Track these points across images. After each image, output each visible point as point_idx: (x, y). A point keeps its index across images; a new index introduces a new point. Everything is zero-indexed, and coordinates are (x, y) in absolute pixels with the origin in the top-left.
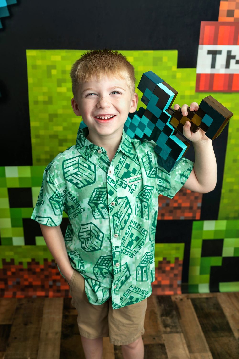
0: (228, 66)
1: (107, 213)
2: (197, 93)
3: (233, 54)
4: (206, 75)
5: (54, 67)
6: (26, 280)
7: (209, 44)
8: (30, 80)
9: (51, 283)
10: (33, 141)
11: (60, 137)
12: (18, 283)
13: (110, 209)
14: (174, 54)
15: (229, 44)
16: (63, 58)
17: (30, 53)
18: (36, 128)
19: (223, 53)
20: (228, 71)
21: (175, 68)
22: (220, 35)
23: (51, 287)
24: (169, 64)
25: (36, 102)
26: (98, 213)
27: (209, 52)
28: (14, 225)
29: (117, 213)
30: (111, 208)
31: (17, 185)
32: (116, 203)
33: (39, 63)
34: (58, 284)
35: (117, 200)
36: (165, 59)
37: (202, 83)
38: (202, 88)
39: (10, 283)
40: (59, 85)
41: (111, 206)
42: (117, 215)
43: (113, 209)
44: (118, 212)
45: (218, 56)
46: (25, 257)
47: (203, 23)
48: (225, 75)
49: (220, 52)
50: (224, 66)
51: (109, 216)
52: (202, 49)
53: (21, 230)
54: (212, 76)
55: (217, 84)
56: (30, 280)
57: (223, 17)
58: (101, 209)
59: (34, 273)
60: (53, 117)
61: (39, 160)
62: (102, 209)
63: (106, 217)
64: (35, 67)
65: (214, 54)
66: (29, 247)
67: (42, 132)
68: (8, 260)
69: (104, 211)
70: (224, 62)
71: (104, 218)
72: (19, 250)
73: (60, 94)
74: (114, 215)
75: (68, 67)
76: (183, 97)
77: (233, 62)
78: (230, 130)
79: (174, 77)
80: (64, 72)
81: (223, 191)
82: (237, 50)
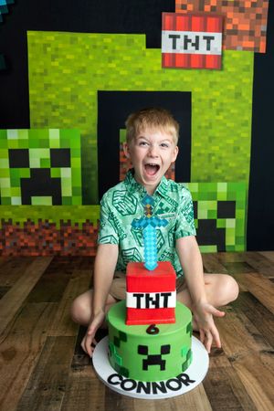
0: (186, 48)
2: (164, 69)
3: (189, 38)
4: (170, 54)
5: (49, 45)
6: (22, 241)
7: (170, 30)
8: (30, 55)
9: (44, 244)
10: (31, 106)
11: (54, 104)
12: (15, 244)
14: (143, 37)
15: (185, 30)
16: (56, 39)
17: (32, 35)
18: (34, 95)
19: (181, 37)
20: (186, 52)
21: (144, 48)
22: (178, 23)
23: (44, 248)
24: (140, 45)
25: (34, 74)
27: (170, 36)
28: (12, 185)
31: (16, 146)
33: (37, 41)
34: (51, 245)
36: (136, 41)
37: (167, 61)
38: (167, 64)
39: (8, 244)
40: (53, 60)
45: (177, 40)
46: (23, 217)
47: (163, 14)
48: (185, 55)
49: (179, 37)
50: (183, 48)
52: (164, 33)
53: (18, 189)
54: (174, 55)
55: (179, 62)
56: (26, 241)
57: (178, 10)
59: (30, 234)
60: (47, 86)
61: (35, 124)
64: (33, 45)
65: (174, 37)
66: (25, 206)
67: (38, 99)
68: (7, 221)
70: (183, 44)
72: (17, 210)
73: (53, 67)
75: (60, 46)
76: (152, 72)
77: (189, 44)
78: (193, 100)
79: (144, 55)
80: (57, 49)
81: (192, 154)
82: (192, 35)
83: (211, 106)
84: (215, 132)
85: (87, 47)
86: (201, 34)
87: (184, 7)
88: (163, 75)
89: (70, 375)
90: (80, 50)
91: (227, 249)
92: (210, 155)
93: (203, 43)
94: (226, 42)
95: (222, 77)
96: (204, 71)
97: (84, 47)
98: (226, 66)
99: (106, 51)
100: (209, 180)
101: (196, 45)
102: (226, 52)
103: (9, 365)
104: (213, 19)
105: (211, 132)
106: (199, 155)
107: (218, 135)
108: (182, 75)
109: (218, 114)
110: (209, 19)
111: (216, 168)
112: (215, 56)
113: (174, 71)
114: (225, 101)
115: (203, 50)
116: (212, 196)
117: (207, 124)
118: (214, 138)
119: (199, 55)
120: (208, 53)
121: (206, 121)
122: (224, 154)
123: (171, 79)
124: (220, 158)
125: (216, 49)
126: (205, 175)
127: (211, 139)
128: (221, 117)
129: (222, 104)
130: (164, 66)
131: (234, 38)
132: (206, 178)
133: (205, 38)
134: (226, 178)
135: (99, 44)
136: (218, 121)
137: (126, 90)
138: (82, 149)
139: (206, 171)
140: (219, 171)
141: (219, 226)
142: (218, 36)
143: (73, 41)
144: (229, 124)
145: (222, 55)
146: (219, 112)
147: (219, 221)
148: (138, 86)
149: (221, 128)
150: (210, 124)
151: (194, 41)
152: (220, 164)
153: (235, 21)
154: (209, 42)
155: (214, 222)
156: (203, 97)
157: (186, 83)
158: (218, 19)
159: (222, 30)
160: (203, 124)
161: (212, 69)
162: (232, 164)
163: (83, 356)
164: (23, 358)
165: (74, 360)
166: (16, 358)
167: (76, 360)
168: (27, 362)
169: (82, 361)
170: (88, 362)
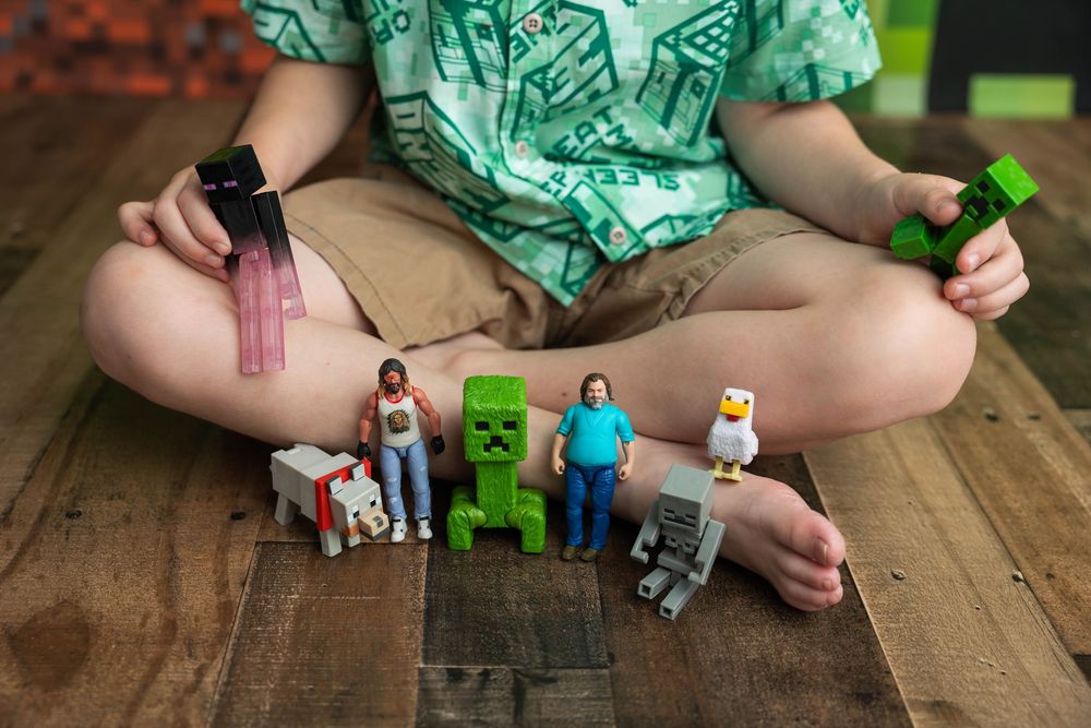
1: (498, 61)
9: (195, 33)
13: (516, 48)
26: (460, 52)
29: (544, 69)
30: (521, 42)
32: (549, 23)
35: (552, 8)
41: (522, 34)
42: (544, 78)
43: (527, 49)
44: (550, 65)
51: (506, 76)
58: (472, 33)
62: (480, 36)
63: (493, 79)
69: (489, 50)
71: (481, 82)
74: (526, 78)
163: (475, 670)
164: (137, 674)
165: (426, 692)
166: (92, 676)
167: (440, 696)
168: (160, 701)
169: (477, 701)
170: (511, 710)
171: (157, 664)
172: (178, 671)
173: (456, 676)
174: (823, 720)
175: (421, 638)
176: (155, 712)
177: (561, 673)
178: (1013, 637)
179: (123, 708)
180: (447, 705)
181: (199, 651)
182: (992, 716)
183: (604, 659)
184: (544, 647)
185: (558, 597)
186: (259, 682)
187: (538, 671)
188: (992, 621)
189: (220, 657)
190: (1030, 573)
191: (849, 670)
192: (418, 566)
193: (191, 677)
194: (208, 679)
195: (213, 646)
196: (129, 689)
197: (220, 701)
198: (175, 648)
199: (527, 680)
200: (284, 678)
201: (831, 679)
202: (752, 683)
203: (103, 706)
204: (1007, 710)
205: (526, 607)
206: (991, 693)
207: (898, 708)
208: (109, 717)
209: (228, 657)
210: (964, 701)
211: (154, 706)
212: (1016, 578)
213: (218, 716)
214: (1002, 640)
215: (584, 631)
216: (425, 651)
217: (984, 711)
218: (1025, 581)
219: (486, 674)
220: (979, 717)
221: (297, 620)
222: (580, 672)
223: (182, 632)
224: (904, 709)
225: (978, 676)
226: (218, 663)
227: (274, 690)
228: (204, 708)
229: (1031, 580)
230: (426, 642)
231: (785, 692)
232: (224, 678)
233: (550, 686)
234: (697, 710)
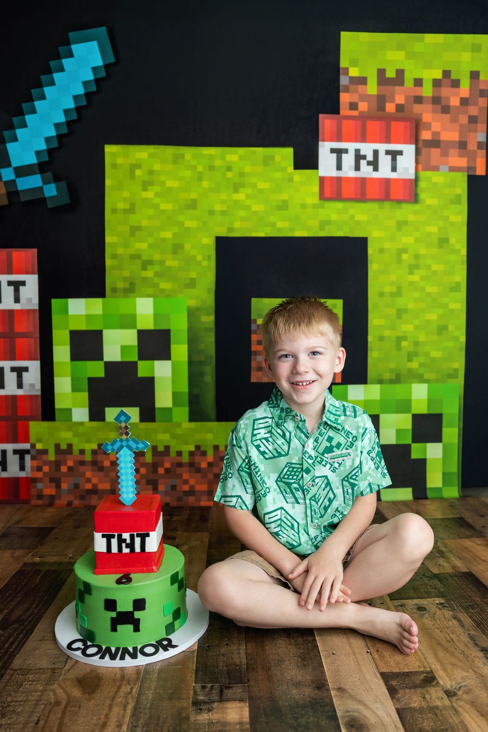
0: (357, 168)
1: (302, 496)
2: (322, 202)
3: (362, 153)
4: (332, 178)
5: (139, 166)
6: (89, 480)
7: (332, 140)
8: (108, 182)
10: (108, 262)
11: (144, 258)
12: (77, 486)
13: (306, 492)
14: (289, 152)
15: (356, 141)
16: (151, 156)
17: (109, 149)
18: (114, 245)
19: (349, 151)
20: (359, 175)
21: (290, 168)
22: (344, 130)
24: (284, 164)
25: (114, 211)
26: (291, 495)
27: (333, 151)
28: (75, 389)
29: (315, 496)
30: (307, 490)
31: (82, 326)
32: (314, 483)
33: (120, 161)
35: (314, 480)
36: (278, 158)
37: (327, 189)
38: (327, 194)
39: (64, 486)
40: (145, 189)
41: (307, 488)
42: (315, 498)
43: (309, 491)
44: (316, 494)
45: (344, 156)
46: (89, 441)
47: (321, 116)
48: (356, 179)
49: (346, 151)
50: (354, 168)
51: (305, 500)
52: (323, 146)
53: (85, 396)
54: (339, 179)
55: (346, 190)
56: (95, 480)
57: (344, 111)
58: (294, 490)
59: (101, 469)
60: (135, 230)
61: (114, 290)
62: (296, 491)
63: (301, 501)
64: (115, 166)
65: (339, 152)
66: (95, 424)
67: (120, 251)
68: (64, 446)
69: (299, 494)
70: (353, 163)
71: (298, 503)
72: (81, 429)
73: (145, 200)
74: (311, 499)
75: (157, 167)
76: (303, 206)
77: (363, 163)
78: (370, 251)
79: (291, 180)
80: (151, 172)
81: (370, 338)
82: (367, 149)
83: (399, 260)
84: (408, 301)
85: (200, 168)
86: (382, 147)
87: (353, 106)
88: (321, 211)
89: (192, 719)
90: (188, 173)
91: (429, 494)
92: (399, 339)
93: (385, 161)
94: (422, 158)
95: (416, 212)
96: (387, 205)
97: (194, 168)
98: (422, 196)
99: (230, 175)
100: (397, 379)
101: (375, 164)
102: (423, 174)
103: (92, 701)
104: (401, 124)
105: (400, 302)
106: (381, 338)
107: (411, 306)
108: (351, 212)
109: (411, 273)
110: (393, 124)
111: (410, 360)
112: (405, 181)
113: (339, 205)
114: (423, 251)
115: (385, 171)
116: (404, 406)
117: (394, 290)
118: (406, 311)
119: (380, 179)
120: (394, 175)
121: (392, 283)
122: (422, 338)
123: (334, 217)
124: (416, 343)
125: (406, 169)
126: (391, 371)
127: (400, 313)
128: (416, 278)
129: (417, 256)
130: (322, 196)
131: (435, 152)
132: (393, 376)
133: (388, 152)
134: (427, 376)
135: (218, 163)
136: (411, 283)
137: (262, 234)
138: (190, 329)
139: (392, 365)
140: (414, 365)
141: (414, 455)
142: (409, 150)
143: (177, 159)
144: (429, 289)
145: (417, 179)
146: (412, 269)
147: (414, 446)
148: (280, 230)
149: (417, 295)
150: (399, 289)
151: (370, 158)
152: (416, 354)
153: (436, 127)
154: (394, 160)
155: (407, 448)
156: (387, 245)
157: (358, 223)
158: (408, 123)
159: (416, 140)
160: (388, 289)
161: (400, 201)
162: (436, 354)
163: (209, 685)
164: (114, 690)
165: (195, 692)
166: (101, 690)
167: (199, 693)
168: (121, 697)
169: (209, 694)
170: (219, 696)
171: (119, 687)
172: (125, 689)
173: (204, 687)
174: (307, 694)
175: (194, 678)
176: (119, 700)
177: (234, 685)
178: (364, 669)
179: (111, 699)
180: (201, 695)
181: (131, 683)
182: (354, 690)
183: (246, 681)
184: (230, 678)
185: (234, 664)
186: (148, 691)
187: (227, 685)
188: (359, 665)
189: (137, 685)
190: (372, 650)
191: (316, 680)
192: (194, 657)
193: (129, 690)
194: (134, 691)
195: (135, 681)
196: (112, 694)
197: (137, 696)
198: (124, 682)
199: (224, 688)
200: (155, 690)
201: (310, 683)
202: (288, 685)
203: (105, 698)
204: (359, 689)
205: (225, 668)
206: (354, 684)
207: (328, 690)
208: (107, 701)
209: (139, 684)
210: (347, 687)
211: (119, 698)
212: (368, 652)
213: (137, 700)
214: (361, 670)
215: (241, 674)
216: (195, 681)
217: (352, 690)
218: (370, 653)
219: (212, 686)
220: (350, 691)
221: (159, 673)
222: (239, 685)
223: (126, 678)
224: (330, 690)
225: (352, 680)
226: (137, 686)
227: (152, 693)
228: (133, 698)
229: (372, 652)
230: (195, 678)
231: (297, 688)
232: (138, 690)
233: (231, 689)
234: (271, 693)
